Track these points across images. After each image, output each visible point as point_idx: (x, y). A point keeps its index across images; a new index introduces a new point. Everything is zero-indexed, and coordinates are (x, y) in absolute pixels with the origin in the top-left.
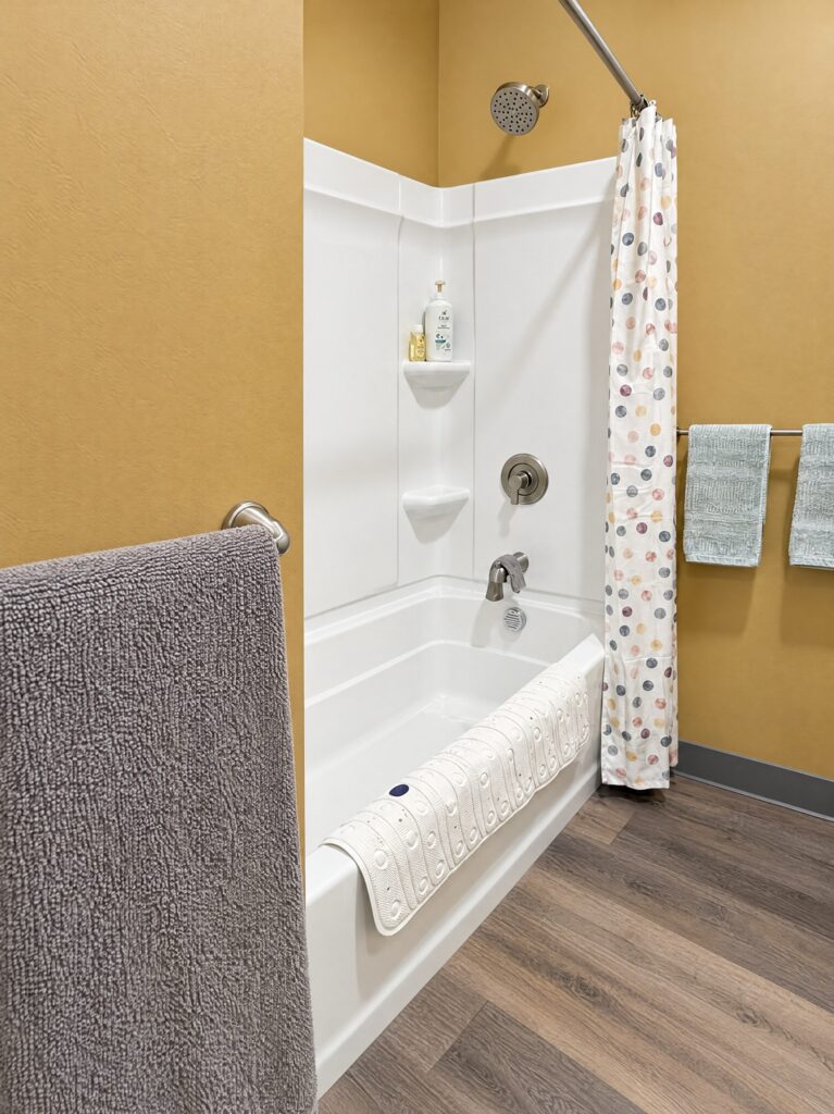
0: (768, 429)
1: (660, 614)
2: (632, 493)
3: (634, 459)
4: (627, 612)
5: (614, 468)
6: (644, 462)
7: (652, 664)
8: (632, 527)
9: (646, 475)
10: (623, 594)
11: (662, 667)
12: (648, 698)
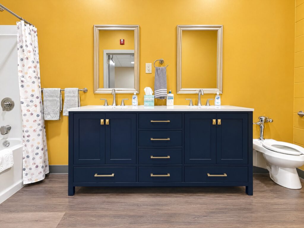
0: (59, 89)
1: (39, 135)
2: (28, 106)
3: (27, 97)
4: (28, 136)
5: (22, 100)
6: (31, 98)
7: (38, 148)
8: (28, 114)
9: (31, 101)
10: (27, 131)
11: (40, 149)
12: (37, 157)
